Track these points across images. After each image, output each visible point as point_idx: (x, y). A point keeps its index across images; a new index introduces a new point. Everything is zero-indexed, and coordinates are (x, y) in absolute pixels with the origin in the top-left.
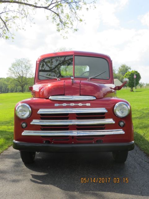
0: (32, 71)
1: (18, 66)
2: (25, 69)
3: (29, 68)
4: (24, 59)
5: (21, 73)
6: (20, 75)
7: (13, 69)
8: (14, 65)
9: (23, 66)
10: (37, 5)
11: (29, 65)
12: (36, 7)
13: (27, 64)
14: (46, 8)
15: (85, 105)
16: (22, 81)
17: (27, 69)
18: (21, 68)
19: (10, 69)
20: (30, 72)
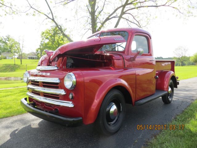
5: (181, 54)
6: (180, 55)
8: (176, 49)
9: (183, 49)
10: (158, 5)
12: (157, 6)
14: (164, 5)
15: (46, 74)
17: (185, 51)
19: (174, 52)
20: (187, 53)
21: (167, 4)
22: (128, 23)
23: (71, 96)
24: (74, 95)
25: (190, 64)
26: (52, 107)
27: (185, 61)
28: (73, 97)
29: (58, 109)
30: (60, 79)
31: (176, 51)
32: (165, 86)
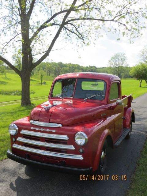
0: (126, 62)
1: (116, 59)
2: (121, 61)
3: (124, 60)
4: (120, 53)
6: (117, 65)
7: (112, 61)
8: (113, 58)
9: (120, 58)
11: (124, 58)
13: (123, 57)
15: (51, 131)
16: (118, 70)
18: (118, 60)
19: (110, 61)
20: (125, 63)
21: (115, 20)
22: (66, 31)
23: (81, 150)
24: (84, 150)
25: (127, 76)
26: (58, 160)
27: (122, 73)
28: (83, 151)
29: (65, 161)
30: (68, 136)
31: (112, 60)
32: (127, 122)
